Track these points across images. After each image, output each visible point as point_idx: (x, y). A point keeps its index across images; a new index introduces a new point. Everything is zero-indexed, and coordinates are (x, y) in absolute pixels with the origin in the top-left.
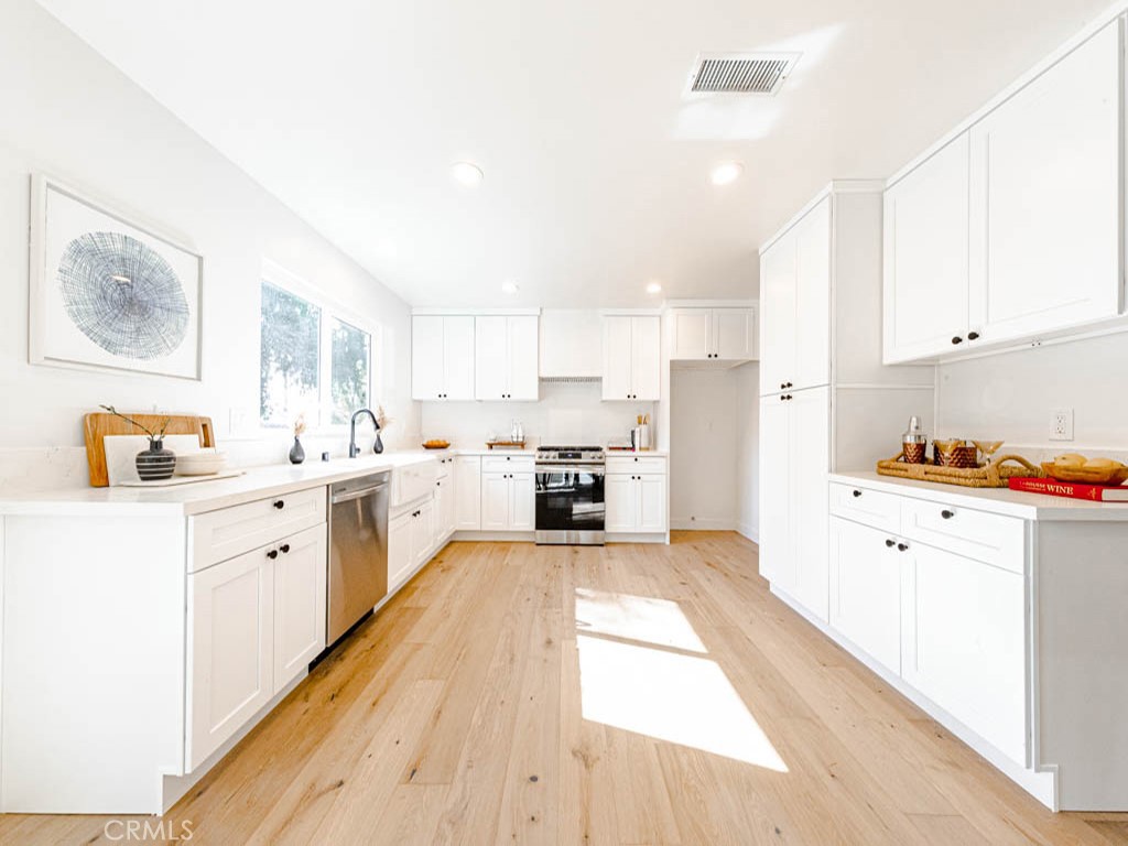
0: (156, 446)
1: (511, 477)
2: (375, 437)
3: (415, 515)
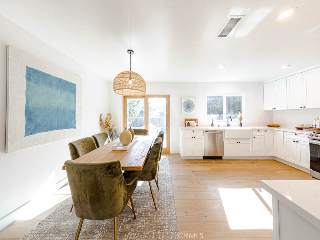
0: (188, 122)
1: (297, 142)
2: (240, 122)
3: (237, 142)
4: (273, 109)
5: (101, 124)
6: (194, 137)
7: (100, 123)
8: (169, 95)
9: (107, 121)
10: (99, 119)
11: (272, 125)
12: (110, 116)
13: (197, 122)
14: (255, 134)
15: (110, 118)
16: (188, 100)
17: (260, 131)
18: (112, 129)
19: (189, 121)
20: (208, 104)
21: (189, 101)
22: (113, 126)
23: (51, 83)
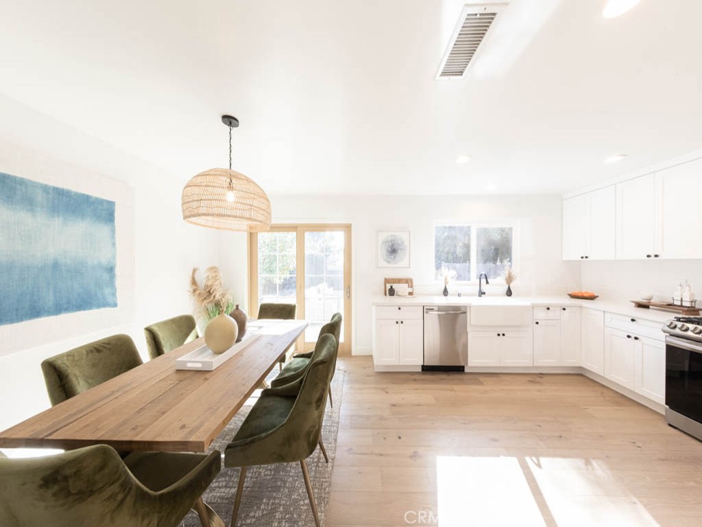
0: (391, 287)
1: (636, 338)
2: (507, 287)
3: (499, 335)
4: (582, 258)
5: (195, 291)
6: (402, 322)
7: (191, 290)
8: (351, 225)
9: (210, 283)
10: (188, 280)
11: (580, 295)
12: (216, 272)
13: (412, 287)
14: (541, 315)
15: (215, 278)
16: (392, 236)
17: (551, 308)
18: (221, 302)
19: (393, 283)
20: (437, 245)
21: (393, 238)
22: (223, 295)
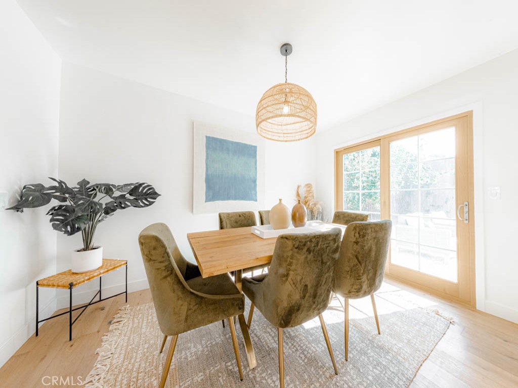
9: (306, 195)
15: (310, 191)
22: (315, 205)
23: (228, 149)
